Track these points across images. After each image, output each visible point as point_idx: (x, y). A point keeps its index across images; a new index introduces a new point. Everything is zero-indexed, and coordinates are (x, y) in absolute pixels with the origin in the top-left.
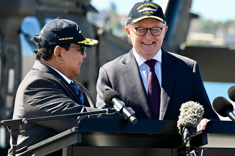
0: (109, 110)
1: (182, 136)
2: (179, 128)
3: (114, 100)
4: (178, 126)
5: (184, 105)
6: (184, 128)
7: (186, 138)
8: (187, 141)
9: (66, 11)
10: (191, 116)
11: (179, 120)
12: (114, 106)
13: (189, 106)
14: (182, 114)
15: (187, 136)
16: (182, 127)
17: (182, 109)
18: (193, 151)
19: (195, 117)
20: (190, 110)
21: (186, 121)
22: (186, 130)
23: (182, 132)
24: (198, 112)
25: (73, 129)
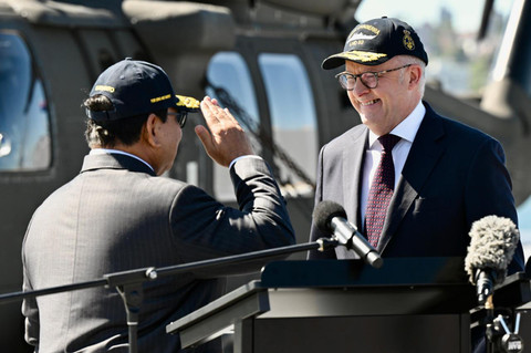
0: (325, 242)
1: (476, 288)
2: (470, 272)
3: (335, 220)
4: (467, 268)
5: (476, 225)
6: (479, 271)
7: (483, 291)
8: (485, 297)
9: (302, 35)
10: (491, 247)
11: (469, 255)
12: (336, 233)
13: (489, 226)
14: (473, 243)
15: (485, 286)
16: (474, 269)
17: (473, 233)
18: (500, 318)
19: (500, 247)
20: (490, 233)
21: (482, 257)
22: (482, 274)
23: (476, 280)
24: (505, 237)
25: (252, 285)
